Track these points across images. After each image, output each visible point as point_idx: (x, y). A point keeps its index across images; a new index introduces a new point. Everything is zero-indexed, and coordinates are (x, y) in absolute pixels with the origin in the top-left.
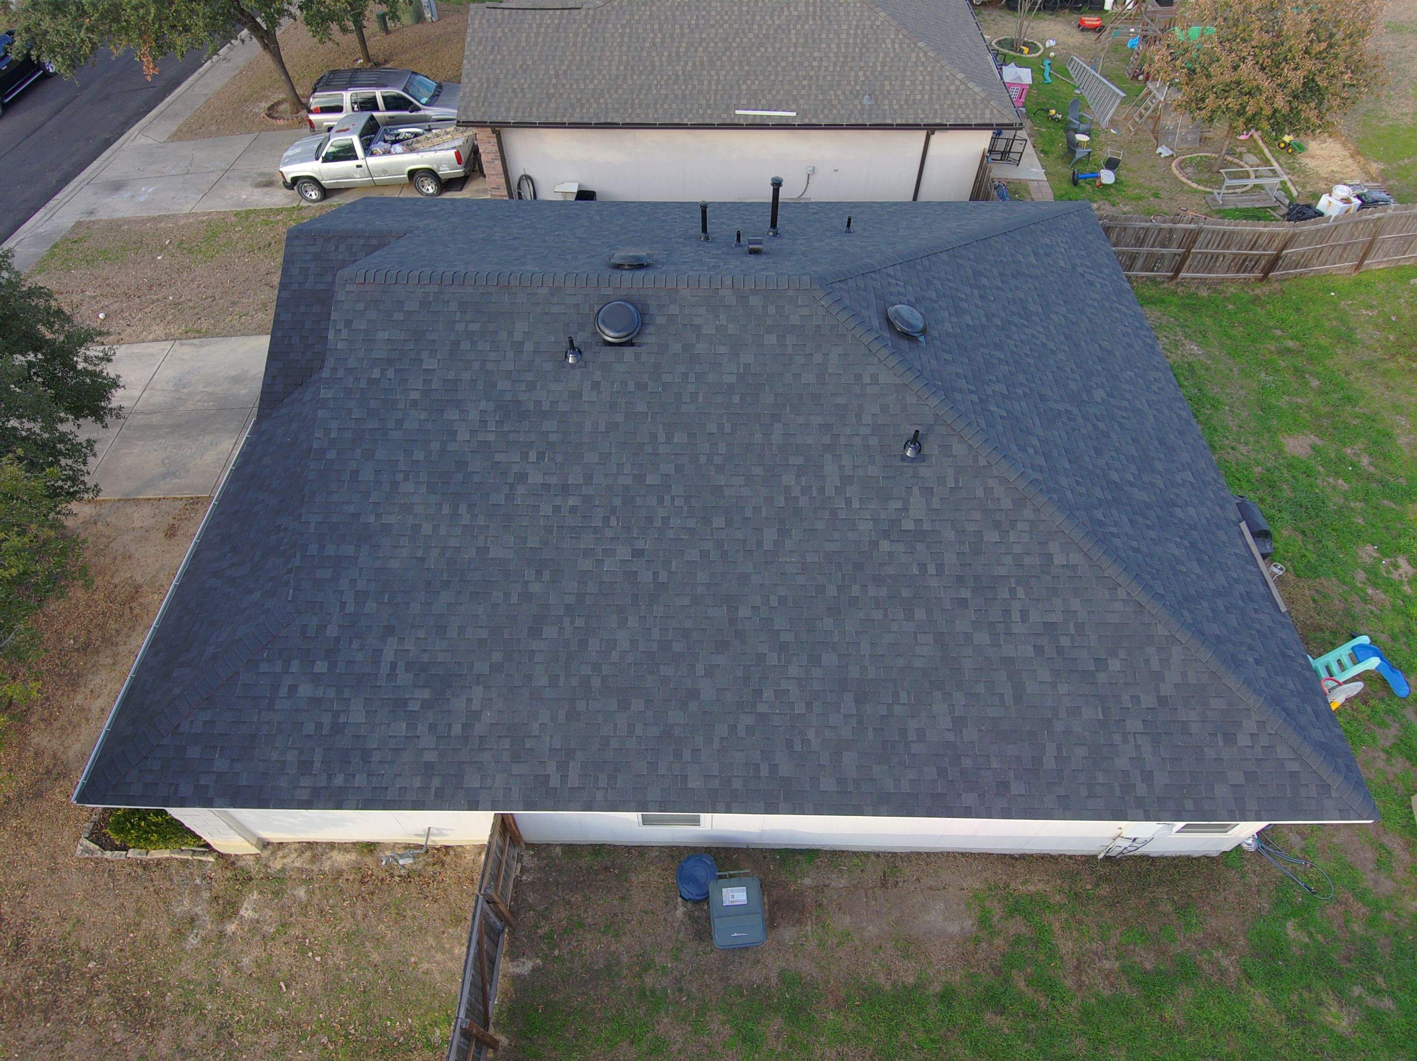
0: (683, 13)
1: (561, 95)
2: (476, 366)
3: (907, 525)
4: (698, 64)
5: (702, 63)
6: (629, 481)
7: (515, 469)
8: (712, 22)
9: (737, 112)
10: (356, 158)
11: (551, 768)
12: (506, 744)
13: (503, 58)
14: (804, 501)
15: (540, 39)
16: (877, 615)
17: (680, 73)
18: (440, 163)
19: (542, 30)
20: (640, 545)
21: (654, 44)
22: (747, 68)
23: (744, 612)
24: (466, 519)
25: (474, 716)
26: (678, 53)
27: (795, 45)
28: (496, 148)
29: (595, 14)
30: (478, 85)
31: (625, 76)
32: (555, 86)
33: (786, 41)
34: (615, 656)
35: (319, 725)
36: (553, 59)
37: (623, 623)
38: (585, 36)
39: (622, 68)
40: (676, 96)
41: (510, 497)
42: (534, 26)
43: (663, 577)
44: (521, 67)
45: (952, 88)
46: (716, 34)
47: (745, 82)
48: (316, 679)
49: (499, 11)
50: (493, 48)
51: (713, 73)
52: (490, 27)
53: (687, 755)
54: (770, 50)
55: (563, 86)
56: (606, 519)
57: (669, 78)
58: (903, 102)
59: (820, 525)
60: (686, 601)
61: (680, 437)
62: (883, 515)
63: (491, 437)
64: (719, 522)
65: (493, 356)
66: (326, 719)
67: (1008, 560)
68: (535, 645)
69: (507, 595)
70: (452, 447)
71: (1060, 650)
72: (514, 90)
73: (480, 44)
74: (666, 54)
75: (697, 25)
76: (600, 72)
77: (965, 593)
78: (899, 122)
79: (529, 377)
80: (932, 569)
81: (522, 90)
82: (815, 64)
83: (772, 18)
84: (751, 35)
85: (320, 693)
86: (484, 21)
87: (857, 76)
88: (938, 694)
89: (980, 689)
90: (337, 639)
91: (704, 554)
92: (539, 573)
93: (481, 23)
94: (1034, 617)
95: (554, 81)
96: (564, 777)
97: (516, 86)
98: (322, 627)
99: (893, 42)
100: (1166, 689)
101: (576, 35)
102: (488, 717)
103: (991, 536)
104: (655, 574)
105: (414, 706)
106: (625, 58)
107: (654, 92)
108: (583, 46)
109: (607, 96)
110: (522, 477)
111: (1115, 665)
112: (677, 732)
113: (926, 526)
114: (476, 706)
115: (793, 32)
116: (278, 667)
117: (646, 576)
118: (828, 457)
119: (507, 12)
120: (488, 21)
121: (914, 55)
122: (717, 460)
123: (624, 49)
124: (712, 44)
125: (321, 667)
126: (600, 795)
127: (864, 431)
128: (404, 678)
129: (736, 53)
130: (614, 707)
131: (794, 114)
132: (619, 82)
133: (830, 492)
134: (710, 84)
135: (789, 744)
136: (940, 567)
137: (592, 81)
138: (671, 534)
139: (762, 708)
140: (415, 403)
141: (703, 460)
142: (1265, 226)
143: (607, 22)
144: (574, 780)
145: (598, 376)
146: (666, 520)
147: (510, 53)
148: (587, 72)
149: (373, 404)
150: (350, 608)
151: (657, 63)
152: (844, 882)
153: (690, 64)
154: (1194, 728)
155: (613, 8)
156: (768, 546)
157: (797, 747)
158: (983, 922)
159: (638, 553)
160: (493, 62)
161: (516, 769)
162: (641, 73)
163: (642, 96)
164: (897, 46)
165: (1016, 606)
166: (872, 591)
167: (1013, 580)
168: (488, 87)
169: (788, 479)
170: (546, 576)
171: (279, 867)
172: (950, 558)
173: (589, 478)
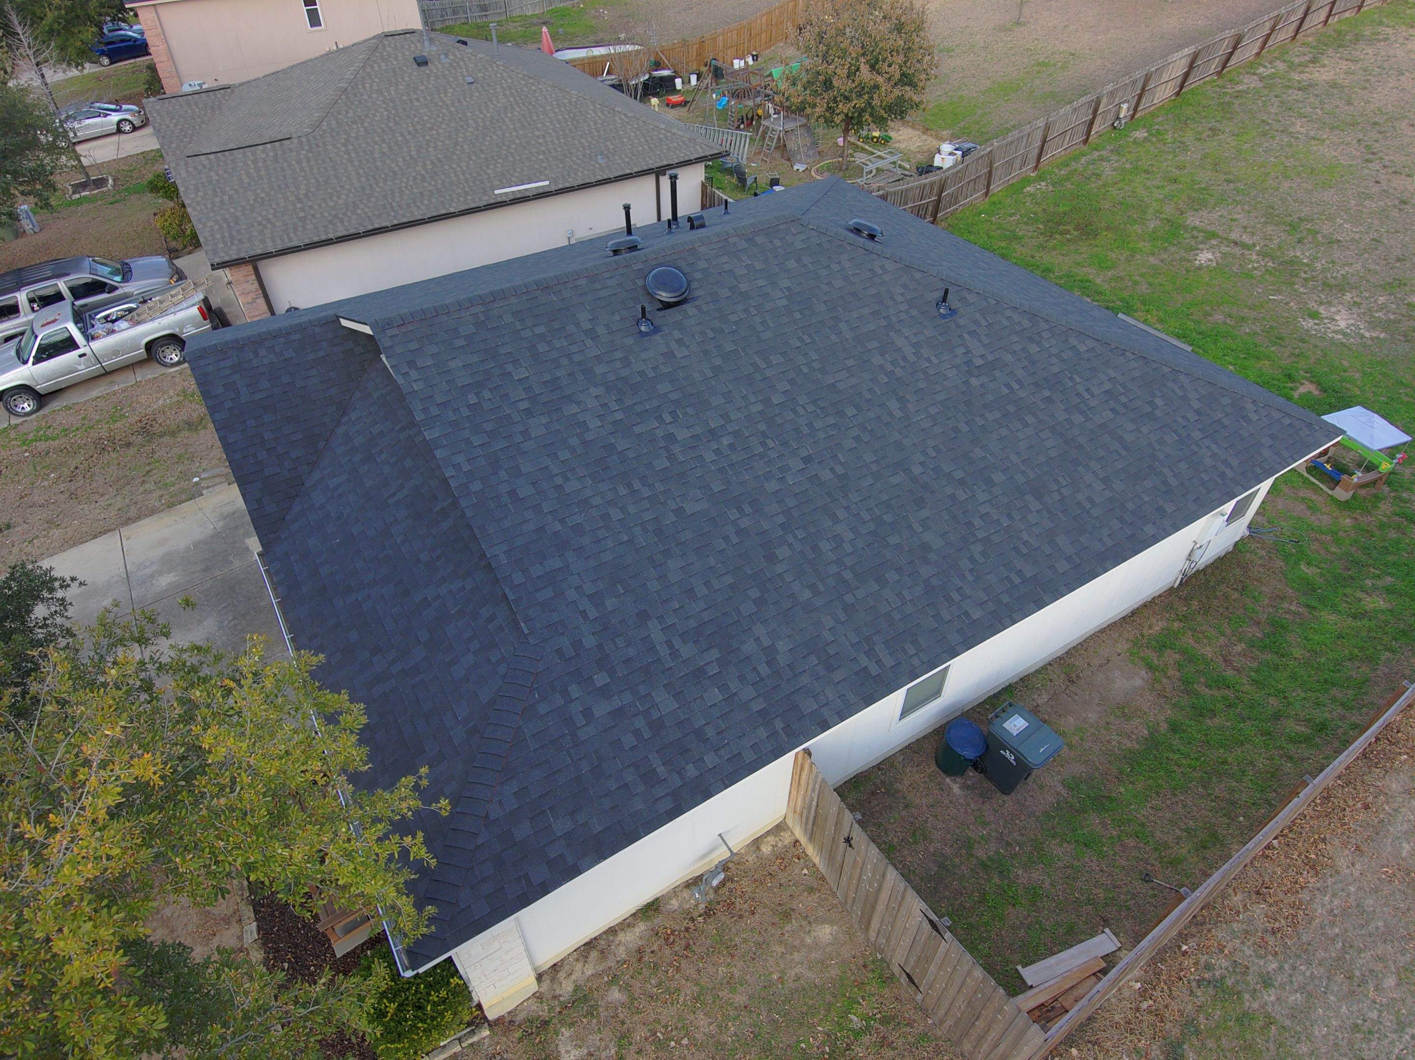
0: (396, 123)
1: (313, 216)
2: (564, 361)
3: (979, 362)
4: (436, 161)
5: (439, 161)
6: (759, 407)
7: (660, 433)
8: (429, 125)
9: (496, 192)
10: (76, 347)
11: (864, 661)
12: (814, 660)
13: (231, 198)
14: (899, 372)
15: (263, 173)
16: (1004, 432)
17: (423, 172)
18: (182, 324)
19: (260, 164)
20: (804, 453)
21: (384, 153)
22: (483, 156)
23: (917, 470)
24: (646, 492)
25: (770, 652)
26: (412, 157)
27: (515, 129)
28: (256, 285)
29: (308, 141)
30: (216, 227)
31: (370, 186)
32: (302, 209)
33: (504, 127)
34: (848, 548)
35: (637, 733)
36: (287, 185)
37: (835, 520)
38: (309, 161)
39: (363, 179)
40: (430, 191)
41: (671, 457)
42: (250, 163)
43: (840, 470)
44: (255, 200)
45: (661, 136)
46: (438, 134)
47: (488, 168)
48: (604, 692)
49: (203, 158)
50: (214, 191)
51: (454, 166)
52: (200, 173)
53: (955, 595)
54: (495, 137)
55: (311, 207)
56: (764, 444)
57: (415, 179)
58: (630, 155)
59: (922, 385)
60: (870, 480)
61: (776, 359)
62: (958, 361)
63: (619, 416)
64: (850, 411)
65: (574, 348)
66: (640, 723)
67: (1054, 360)
68: (779, 568)
69: (726, 539)
70: (589, 436)
71: (1124, 405)
72: (259, 223)
73: (197, 189)
74: (400, 159)
75: (416, 130)
76: (342, 187)
77: (1047, 393)
78: (636, 170)
79: (619, 355)
80: (1016, 386)
81: (269, 221)
82: (540, 141)
83: (481, 112)
84: (470, 129)
85: (616, 703)
86: (191, 170)
87: (581, 143)
88: (1080, 468)
89: (1101, 453)
90: (600, 647)
91: (857, 439)
92: (740, 509)
93: (187, 172)
94: (1096, 391)
95: (299, 205)
96: (879, 662)
97: (260, 219)
98: (577, 644)
99: (595, 112)
100: (1196, 405)
101: (299, 162)
102: (782, 646)
103: (1033, 349)
104: (832, 470)
105: (713, 670)
106: (361, 171)
107: (407, 192)
108: (311, 169)
109: (362, 206)
110: (671, 438)
111: (1159, 401)
112: (935, 582)
113: (990, 358)
114: (766, 642)
115: (507, 120)
116: (559, 701)
117: (826, 475)
118: (892, 334)
119: (212, 156)
120: (195, 168)
121: (617, 118)
122: (816, 365)
123: (356, 163)
124: (440, 143)
125: (601, 679)
126: (916, 661)
127: (903, 307)
128: (686, 650)
129: (466, 146)
130: (876, 587)
131: (547, 183)
132: (368, 191)
133: (912, 358)
134: (456, 175)
135: (1016, 550)
136: (1018, 381)
137: (339, 197)
138: (822, 435)
139: (980, 534)
140: (529, 412)
141: (805, 370)
142: (926, 179)
143: (325, 144)
144: (888, 661)
145: (677, 334)
146: (810, 425)
147: (237, 192)
148: (330, 191)
149: (488, 427)
150: (593, 613)
151: (397, 169)
152: (1045, 697)
153: (428, 163)
154: (1226, 421)
155: (325, 131)
156: (898, 414)
157: (1024, 551)
158: (1150, 668)
159: (807, 460)
160: (222, 201)
161: (838, 676)
162: (385, 180)
163: (397, 199)
164: (599, 114)
165: (1080, 388)
166: (990, 416)
167: (1066, 372)
168: (229, 227)
169: (877, 360)
170: (748, 509)
171: (570, 988)
172: (1020, 373)
173: (726, 416)
